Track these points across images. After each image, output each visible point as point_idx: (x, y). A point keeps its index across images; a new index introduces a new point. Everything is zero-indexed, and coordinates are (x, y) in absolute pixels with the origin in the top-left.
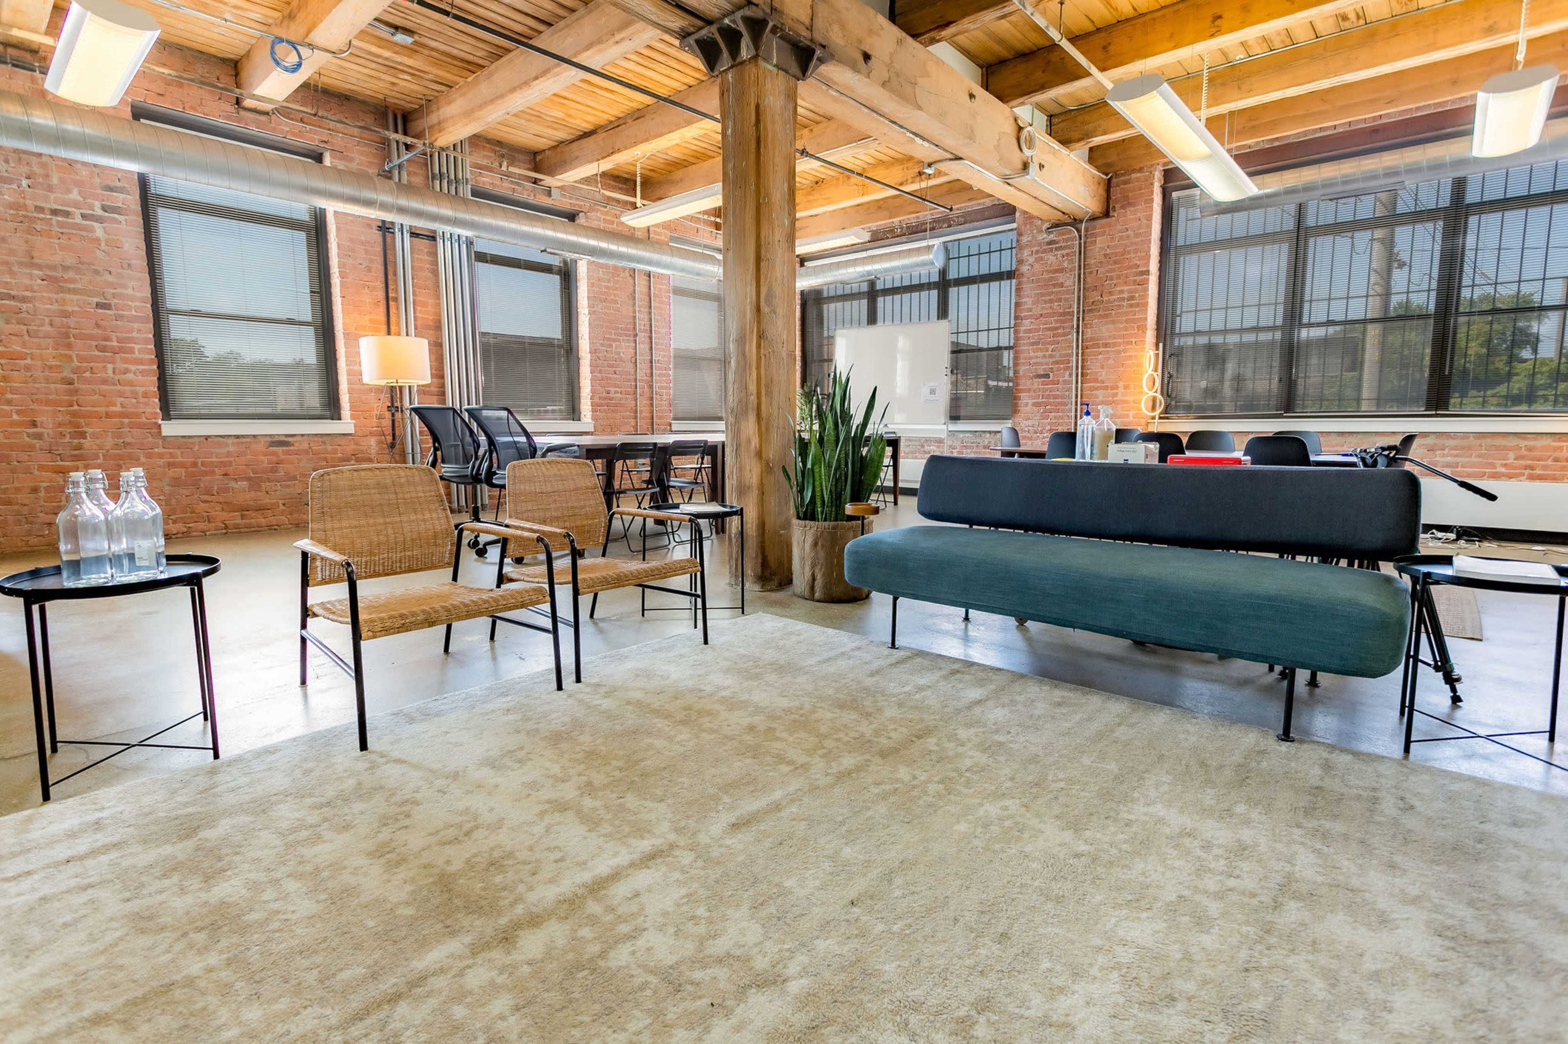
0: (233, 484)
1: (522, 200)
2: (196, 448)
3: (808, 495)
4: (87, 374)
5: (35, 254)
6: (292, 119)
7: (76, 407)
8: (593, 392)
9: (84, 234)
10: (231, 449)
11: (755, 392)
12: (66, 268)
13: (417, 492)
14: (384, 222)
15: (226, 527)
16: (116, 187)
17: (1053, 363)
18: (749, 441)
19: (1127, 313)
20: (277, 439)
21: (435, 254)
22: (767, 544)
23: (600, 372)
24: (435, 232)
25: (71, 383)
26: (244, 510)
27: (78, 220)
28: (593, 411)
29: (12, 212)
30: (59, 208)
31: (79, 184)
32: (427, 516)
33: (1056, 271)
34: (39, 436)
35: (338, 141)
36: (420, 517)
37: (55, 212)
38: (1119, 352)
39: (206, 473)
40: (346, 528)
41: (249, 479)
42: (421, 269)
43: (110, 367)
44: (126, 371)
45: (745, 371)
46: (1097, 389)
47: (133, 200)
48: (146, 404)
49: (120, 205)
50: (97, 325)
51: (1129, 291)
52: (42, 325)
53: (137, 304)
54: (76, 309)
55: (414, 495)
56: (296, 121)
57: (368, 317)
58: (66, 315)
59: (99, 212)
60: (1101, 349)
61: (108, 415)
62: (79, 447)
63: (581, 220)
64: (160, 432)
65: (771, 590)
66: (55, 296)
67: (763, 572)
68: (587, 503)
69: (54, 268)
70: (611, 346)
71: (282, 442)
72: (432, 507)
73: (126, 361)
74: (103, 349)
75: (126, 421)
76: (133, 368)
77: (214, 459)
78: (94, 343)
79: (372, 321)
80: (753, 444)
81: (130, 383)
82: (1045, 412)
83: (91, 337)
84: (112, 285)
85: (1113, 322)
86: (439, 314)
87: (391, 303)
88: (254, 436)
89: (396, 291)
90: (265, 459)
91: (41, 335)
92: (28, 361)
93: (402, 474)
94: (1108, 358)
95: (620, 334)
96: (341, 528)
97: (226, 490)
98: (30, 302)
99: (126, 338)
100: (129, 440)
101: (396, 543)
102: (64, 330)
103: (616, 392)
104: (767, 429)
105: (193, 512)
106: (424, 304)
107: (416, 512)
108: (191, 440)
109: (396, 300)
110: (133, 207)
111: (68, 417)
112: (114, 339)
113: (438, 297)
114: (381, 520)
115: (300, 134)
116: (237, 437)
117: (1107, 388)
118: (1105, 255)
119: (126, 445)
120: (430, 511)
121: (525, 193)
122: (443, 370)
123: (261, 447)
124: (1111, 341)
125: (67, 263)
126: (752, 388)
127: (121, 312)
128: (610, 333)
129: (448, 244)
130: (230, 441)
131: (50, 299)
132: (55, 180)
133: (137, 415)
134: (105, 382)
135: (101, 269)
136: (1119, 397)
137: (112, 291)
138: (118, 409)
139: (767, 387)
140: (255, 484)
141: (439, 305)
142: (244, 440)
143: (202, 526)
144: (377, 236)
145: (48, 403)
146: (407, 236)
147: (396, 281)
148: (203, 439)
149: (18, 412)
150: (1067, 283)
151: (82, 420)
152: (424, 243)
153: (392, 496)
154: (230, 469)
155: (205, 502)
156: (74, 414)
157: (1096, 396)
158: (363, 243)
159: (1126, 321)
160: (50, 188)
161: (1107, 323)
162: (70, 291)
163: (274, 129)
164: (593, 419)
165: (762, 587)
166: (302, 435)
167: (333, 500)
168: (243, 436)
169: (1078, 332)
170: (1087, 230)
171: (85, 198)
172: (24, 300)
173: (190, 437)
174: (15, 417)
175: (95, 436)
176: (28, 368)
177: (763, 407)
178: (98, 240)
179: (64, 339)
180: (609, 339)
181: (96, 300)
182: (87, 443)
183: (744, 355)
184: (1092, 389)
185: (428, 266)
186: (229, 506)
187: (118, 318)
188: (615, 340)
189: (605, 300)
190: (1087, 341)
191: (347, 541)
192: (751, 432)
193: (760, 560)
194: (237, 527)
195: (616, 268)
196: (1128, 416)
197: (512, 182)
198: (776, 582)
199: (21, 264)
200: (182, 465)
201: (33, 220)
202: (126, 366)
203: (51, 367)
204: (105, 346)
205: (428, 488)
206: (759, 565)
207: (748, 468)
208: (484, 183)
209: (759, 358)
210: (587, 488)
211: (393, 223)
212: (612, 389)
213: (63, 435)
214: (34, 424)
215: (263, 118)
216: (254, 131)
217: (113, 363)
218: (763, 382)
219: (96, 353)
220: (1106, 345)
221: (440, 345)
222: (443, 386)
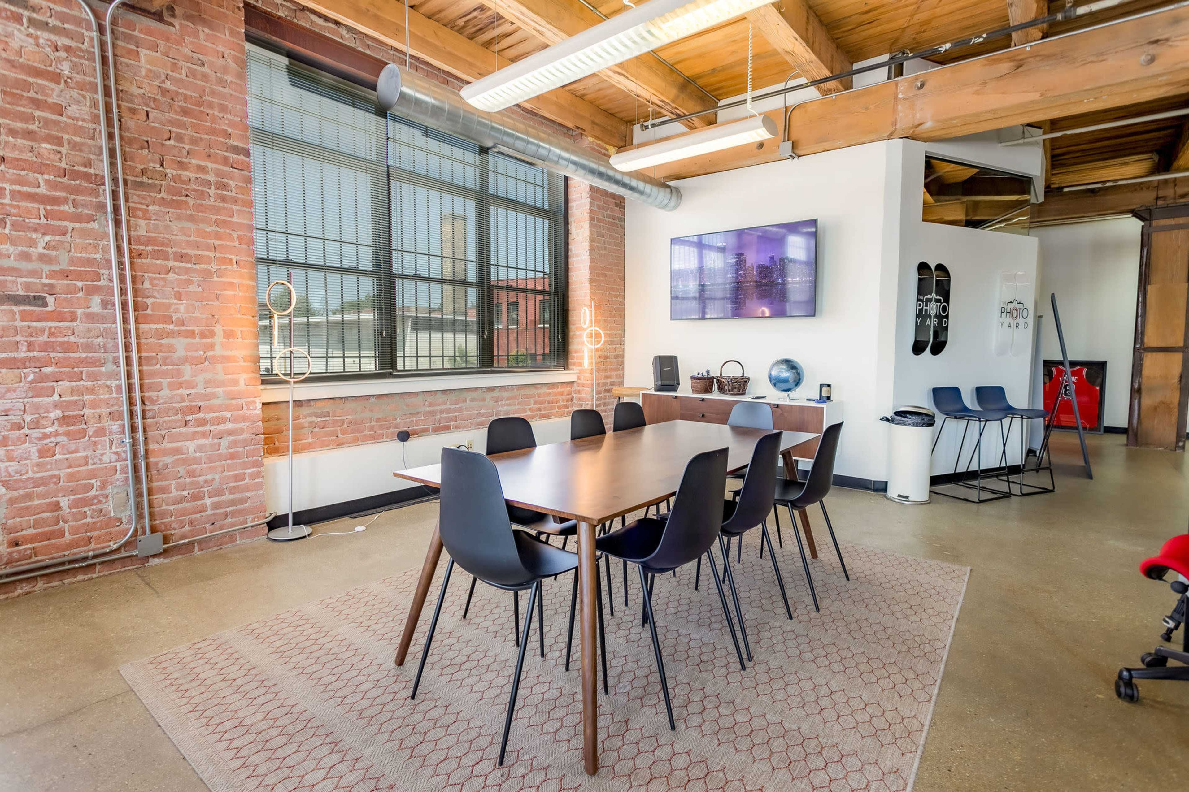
17: (52, 274)
19: (217, 210)
33: (37, 73)
38: (208, 274)
46: (170, 334)
51: (219, 174)
60: (171, 263)
82: (42, 378)
85: (191, 218)
94: (189, 282)
117: (191, 334)
118: (164, 92)
124: (192, 252)
136: (218, 351)
150: (73, 110)
157: (171, 348)
159: (217, 223)
161: (179, 218)
169: (117, 223)
170: (114, 22)
184: (160, 335)
190: (139, 241)
196: (236, 382)
220: (181, 257)
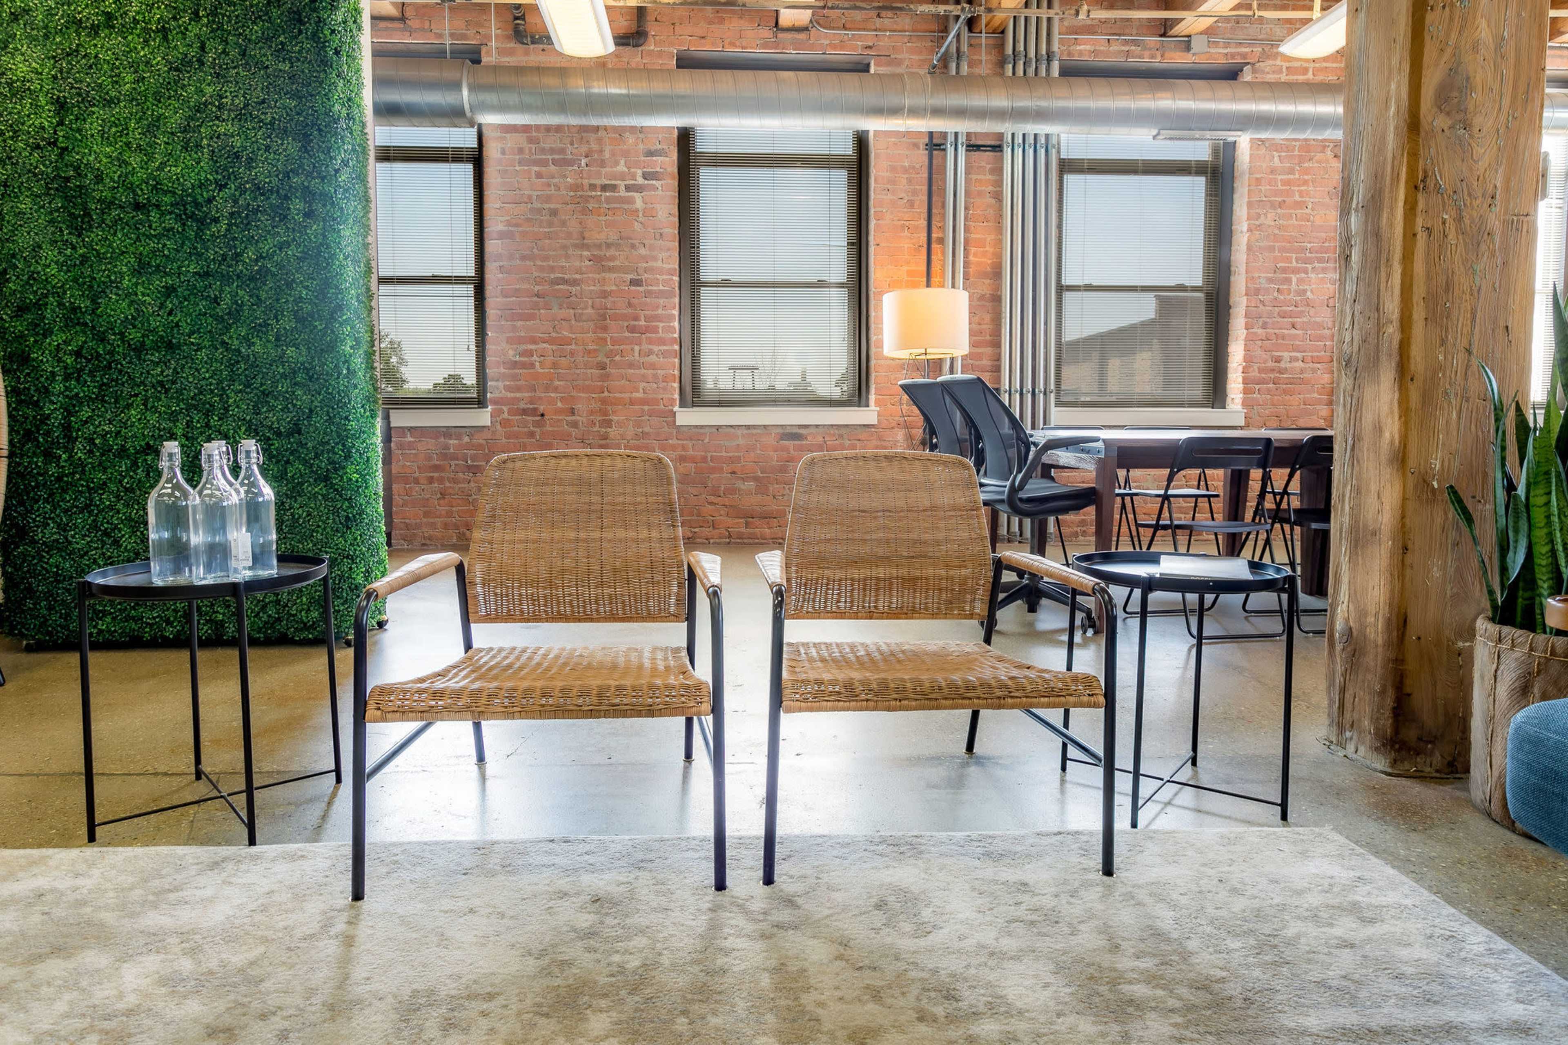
0: (739, 484)
1: (1144, 66)
2: (707, 441)
3: (1517, 560)
4: (618, 358)
5: (587, 235)
6: (833, 28)
7: (606, 394)
8: (1249, 359)
9: (626, 206)
10: (741, 441)
11: (1396, 316)
12: (608, 246)
13: (634, 494)
14: (931, 134)
15: (730, 536)
16: (656, 151)
18: (1378, 429)
20: (788, 430)
21: (999, 171)
22: (1411, 665)
23: (1264, 326)
24: (1000, 136)
25: (604, 368)
26: (749, 516)
27: (623, 193)
28: (1246, 391)
29: (572, 194)
30: (608, 182)
31: (626, 154)
32: (644, 534)
34: (575, 425)
35: (885, 42)
36: (632, 534)
37: (604, 188)
39: (713, 470)
40: (521, 541)
41: (756, 479)
42: (980, 194)
43: (637, 348)
44: (650, 353)
45: (1377, 268)
47: (670, 162)
48: (665, 389)
49: (658, 169)
50: (630, 305)
52: (586, 308)
53: (664, 277)
54: (614, 288)
55: (628, 499)
56: (838, 29)
57: (905, 268)
58: (605, 294)
59: (640, 181)
61: (632, 402)
62: (605, 437)
63: (1247, 76)
64: (675, 421)
65: (1419, 777)
66: (597, 276)
67: (1396, 730)
68: (953, 535)
69: (599, 247)
70: (1288, 281)
71: (793, 434)
72: (654, 520)
73: (650, 341)
74: (632, 329)
75: (646, 408)
76: (656, 348)
77: (724, 454)
78: (626, 324)
79: (910, 273)
80: (1387, 435)
81: (653, 366)
83: (624, 317)
84: (645, 259)
86: (999, 256)
87: (934, 246)
88: (765, 426)
89: (942, 228)
90: (775, 455)
91: (584, 318)
92: (573, 347)
93: (619, 463)
95: (1307, 261)
96: (513, 542)
97: (733, 491)
98: (579, 285)
99: (652, 316)
100: (647, 429)
101: (589, 573)
102: (601, 311)
103: (1293, 359)
104: (1427, 398)
105: (699, 515)
106: (981, 244)
107: (626, 526)
108: (702, 431)
109: (941, 241)
110: (669, 170)
111: (599, 404)
112: (643, 318)
113: (1000, 230)
114: (572, 535)
115: (842, 45)
116: (748, 427)
119: (645, 435)
120: (649, 526)
121: (1147, 53)
122: (1000, 336)
123: (770, 440)
125: (610, 241)
126: (1392, 306)
127: (650, 288)
128: (1289, 260)
129: (1019, 152)
130: (739, 432)
131: (594, 280)
132: (607, 155)
133: (655, 402)
134: (631, 365)
135: (636, 242)
137: (645, 265)
138: (639, 395)
139: (1432, 300)
140: (762, 485)
141: (999, 242)
142: (754, 431)
143: (706, 531)
144: (922, 156)
145: (585, 389)
146: (962, 150)
147: (943, 216)
148: (714, 430)
149: (562, 399)
151: (609, 408)
152: (984, 158)
153: (595, 499)
154: (737, 467)
155: (711, 503)
156: (604, 401)
158: (906, 170)
160: (603, 164)
162: (611, 269)
163: (812, 46)
164: (1245, 404)
165: (1394, 763)
166: (817, 426)
167: (511, 498)
168: (754, 427)
171: (629, 168)
172: (575, 283)
173: (702, 427)
174: (559, 404)
175: (620, 424)
176: (572, 354)
177: (1416, 351)
178: (637, 210)
179: (602, 320)
180: (1284, 270)
181: (629, 277)
182: (613, 432)
183: (1377, 235)
185: (991, 188)
186: (736, 512)
187: (648, 294)
188: (1295, 271)
189: (1281, 205)
191: (518, 562)
192: (1385, 409)
193: (1389, 702)
194: (740, 536)
195: (1306, 146)
197: (1126, 42)
198: (1437, 759)
199: (576, 246)
200: (693, 460)
201: (587, 199)
202: (650, 347)
203: (589, 352)
204: (634, 326)
205: (653, 490)
206: (1388, 713)
207: (1374, 488)
208: (1081, 53)
209: (1410, 236)
210: (954, 508)
211: (944, 135)
212: (1286, 355)
213: (593, 423)
214: (572, 412)
215: (802, 36)
216: (792, 54)
217: (640, 344)
218: (1419, 290)
219: (627, 334)
221: (997, 299)
222: (998, 358)
